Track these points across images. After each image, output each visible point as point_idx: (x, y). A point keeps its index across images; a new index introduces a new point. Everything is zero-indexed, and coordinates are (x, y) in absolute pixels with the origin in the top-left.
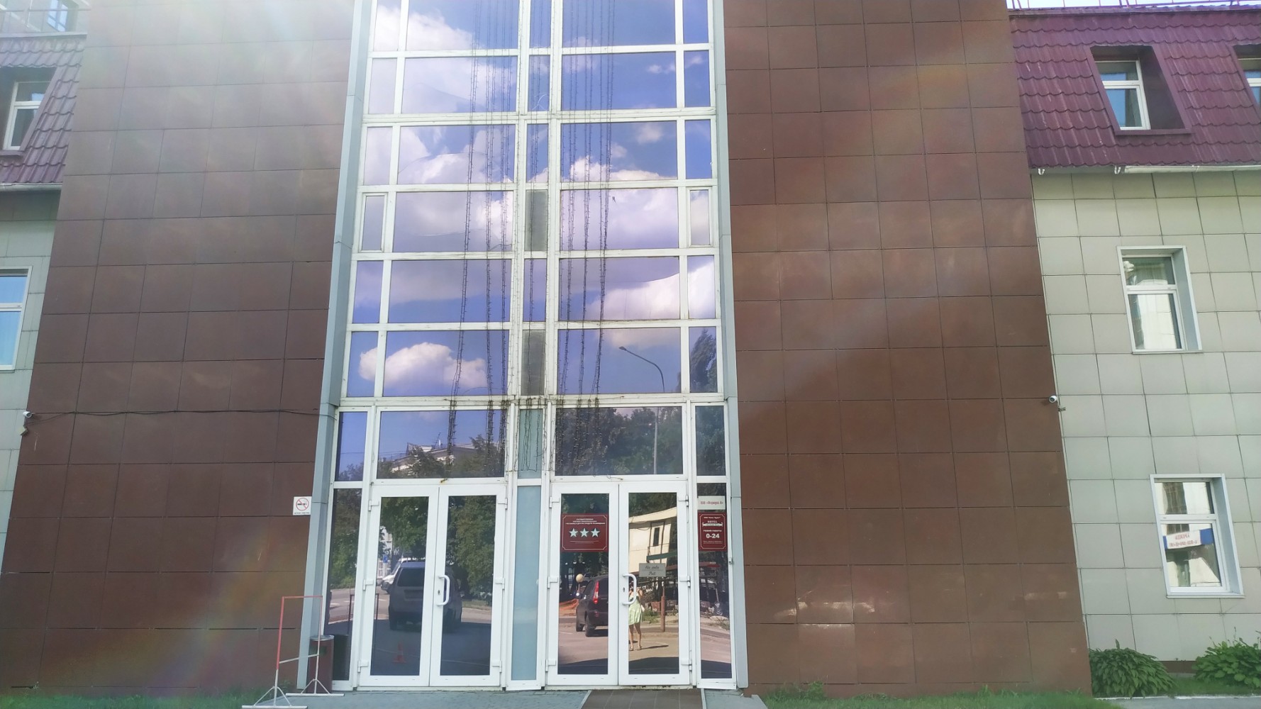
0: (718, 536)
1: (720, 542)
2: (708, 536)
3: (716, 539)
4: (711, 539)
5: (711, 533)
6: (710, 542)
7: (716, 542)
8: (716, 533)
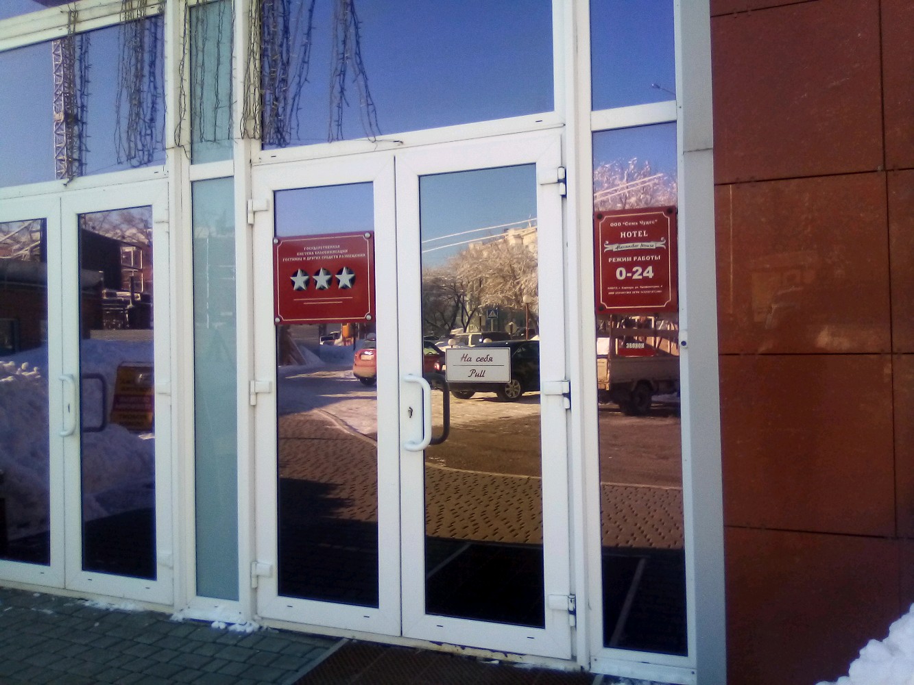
0: (649, 273)
1: (656, 289)
2: (622, 273)
3: (646, 281)
4: (628, 281)
5: (629, 267)
6: (627, 290)
7: (646, 290)
8: (644, 265)
